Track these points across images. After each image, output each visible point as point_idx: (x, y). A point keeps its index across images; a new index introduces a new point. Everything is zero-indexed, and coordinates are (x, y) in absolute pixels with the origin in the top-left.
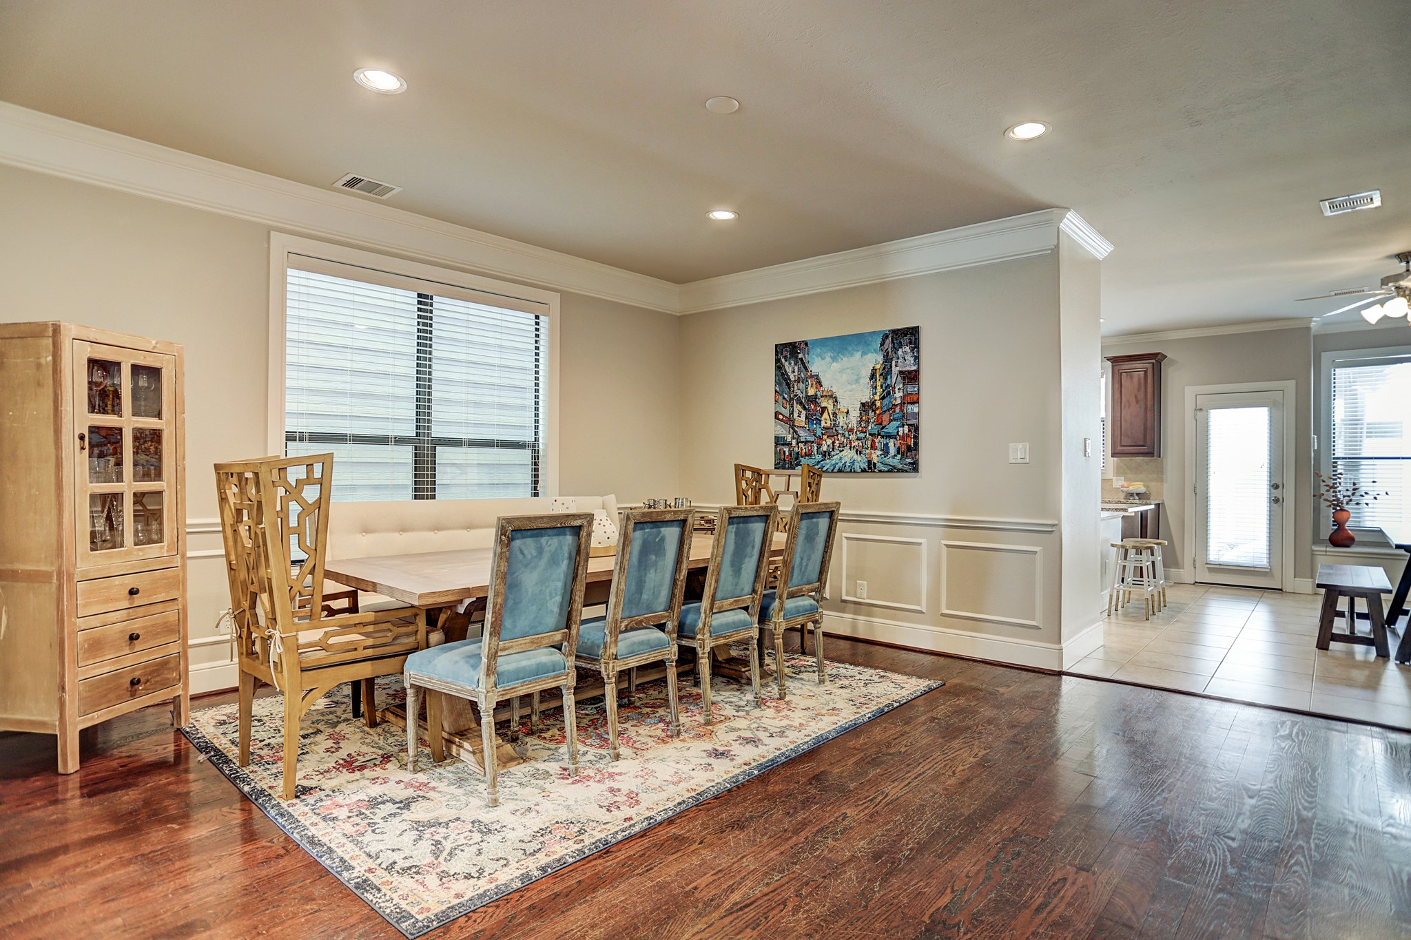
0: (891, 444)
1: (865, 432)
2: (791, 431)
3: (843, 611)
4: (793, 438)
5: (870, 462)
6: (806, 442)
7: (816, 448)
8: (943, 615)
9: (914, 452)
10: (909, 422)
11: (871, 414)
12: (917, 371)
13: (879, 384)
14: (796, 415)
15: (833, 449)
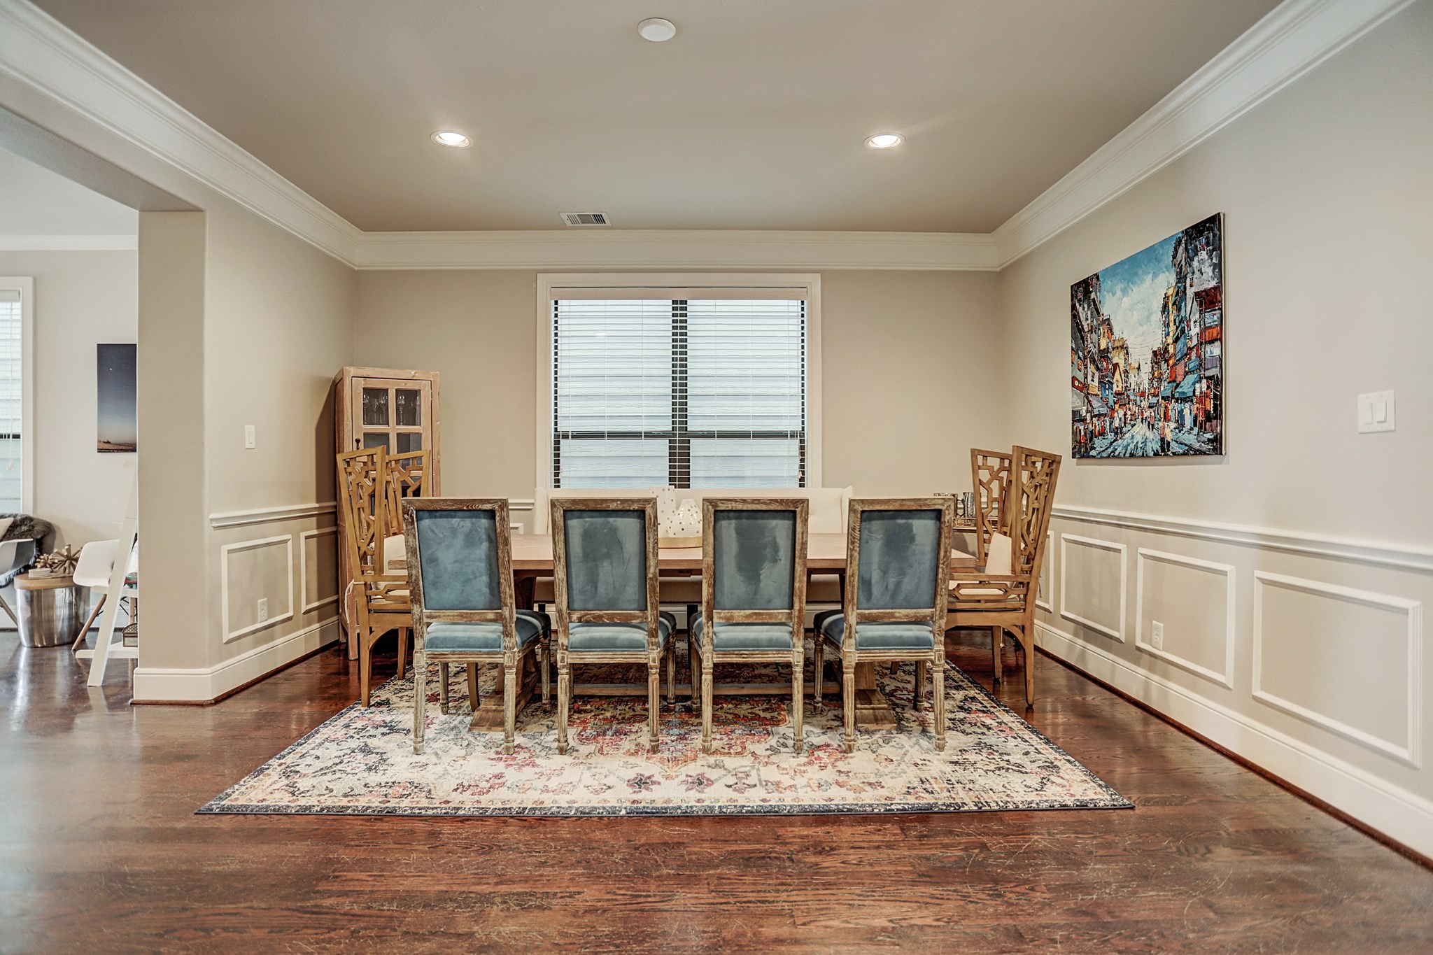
0: (1187, 412)
1: (1158, 395)
2: (1086, 401)
3: (1137, 663)
4: (1088, 411)
5: (1162, 440)
6: (1099, 416)
7: (1108, 424)
8: (1256, 699)
9: (1214, 422)
10: (1208, 373)
11: (1164, 366)
12: (1218, 289)
13: (1172, 318)
14: (1090, 378)
15: (1125, 423)
